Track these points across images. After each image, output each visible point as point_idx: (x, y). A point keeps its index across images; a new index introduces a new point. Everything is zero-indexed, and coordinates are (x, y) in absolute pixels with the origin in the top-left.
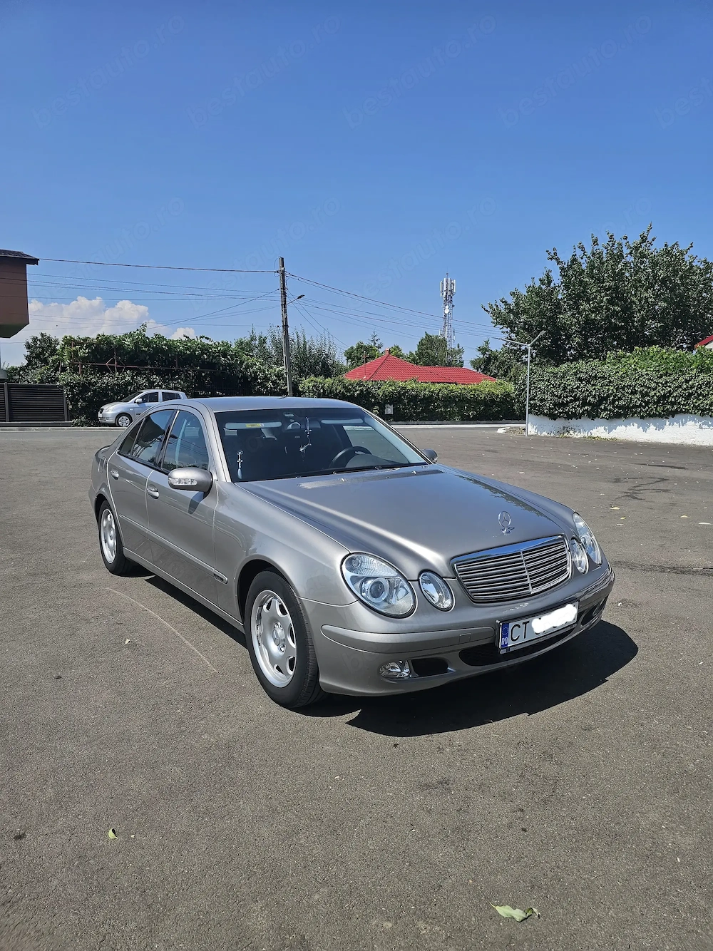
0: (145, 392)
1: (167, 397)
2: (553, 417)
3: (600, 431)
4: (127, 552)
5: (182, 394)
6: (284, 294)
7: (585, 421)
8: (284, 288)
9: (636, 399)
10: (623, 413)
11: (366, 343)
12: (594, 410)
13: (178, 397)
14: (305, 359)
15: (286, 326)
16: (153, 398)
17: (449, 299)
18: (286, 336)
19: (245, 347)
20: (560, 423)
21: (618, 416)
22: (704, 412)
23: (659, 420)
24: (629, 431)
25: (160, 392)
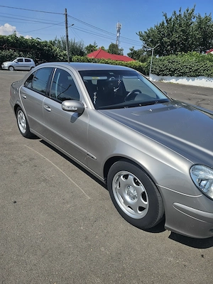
0: (18, 58)
1: (26, 61)
2: (158, 75)
3: (173, 81)
4: (32, 130)
5: (32, 60)
6: (67, 23)
7: (169, 77)
8: (67, 21)
9: (187, 70)
10: (182, 75)
11: (92, 45)
12: (172, 73)
13: (30, 61)
14: (74, 49)
15: (67, 36)
16: (21, 61)
17: (119, 31)
18: (68, 40)
19: (53, 43)
20: (160, 77)
21: (180, 76)
22: (209, 76)
23: (193, 78)
24: (183, 81)
25: (24, 58)
